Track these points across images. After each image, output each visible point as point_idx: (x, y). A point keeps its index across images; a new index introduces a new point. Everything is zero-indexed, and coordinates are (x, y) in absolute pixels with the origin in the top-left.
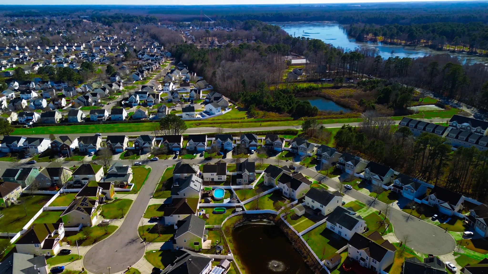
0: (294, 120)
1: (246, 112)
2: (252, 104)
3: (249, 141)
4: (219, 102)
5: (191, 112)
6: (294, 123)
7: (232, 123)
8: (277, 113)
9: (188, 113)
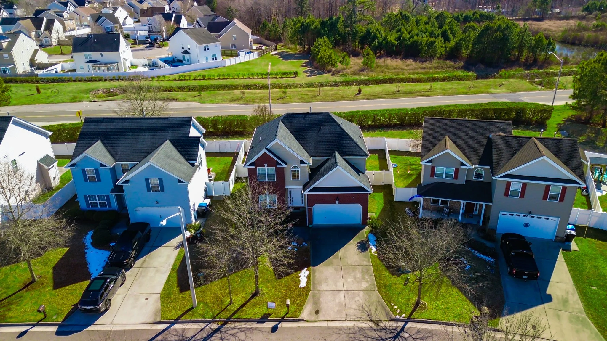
0: (477, 78)
1: (305, 63)
2: (320, 35)
3: (309, 161)
4: (220, 35)
5: (104, 53)
6: (490, 86)
7: (248, 87)
8: (409, 62)
9: (95, 55)
